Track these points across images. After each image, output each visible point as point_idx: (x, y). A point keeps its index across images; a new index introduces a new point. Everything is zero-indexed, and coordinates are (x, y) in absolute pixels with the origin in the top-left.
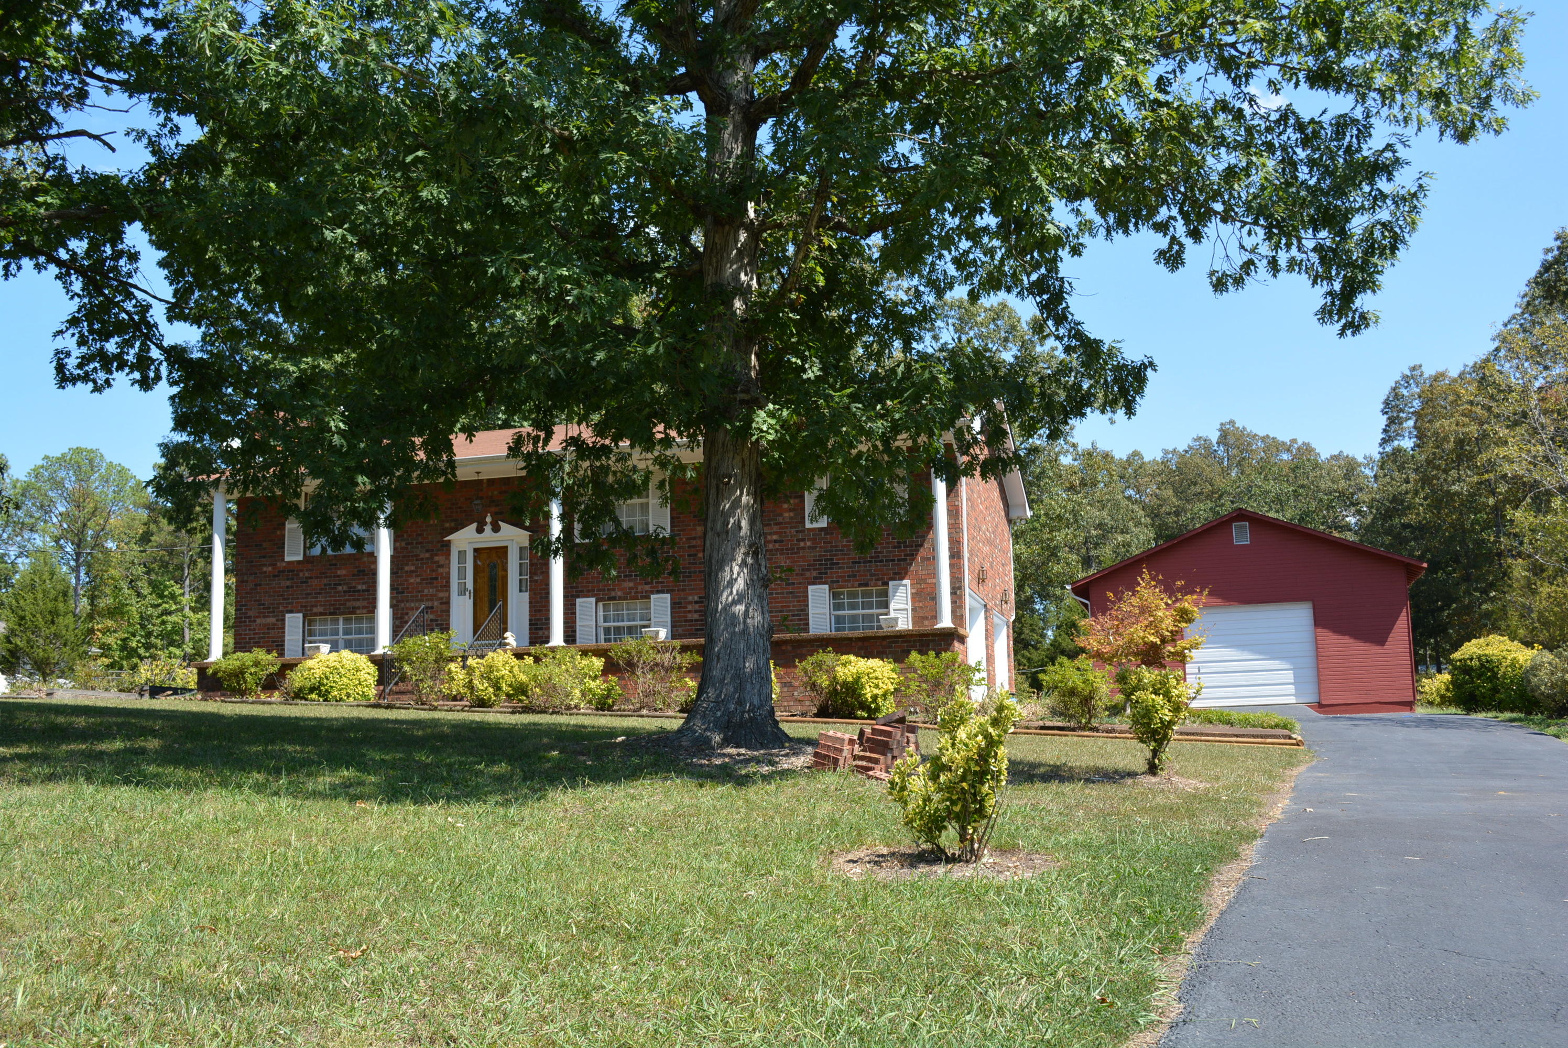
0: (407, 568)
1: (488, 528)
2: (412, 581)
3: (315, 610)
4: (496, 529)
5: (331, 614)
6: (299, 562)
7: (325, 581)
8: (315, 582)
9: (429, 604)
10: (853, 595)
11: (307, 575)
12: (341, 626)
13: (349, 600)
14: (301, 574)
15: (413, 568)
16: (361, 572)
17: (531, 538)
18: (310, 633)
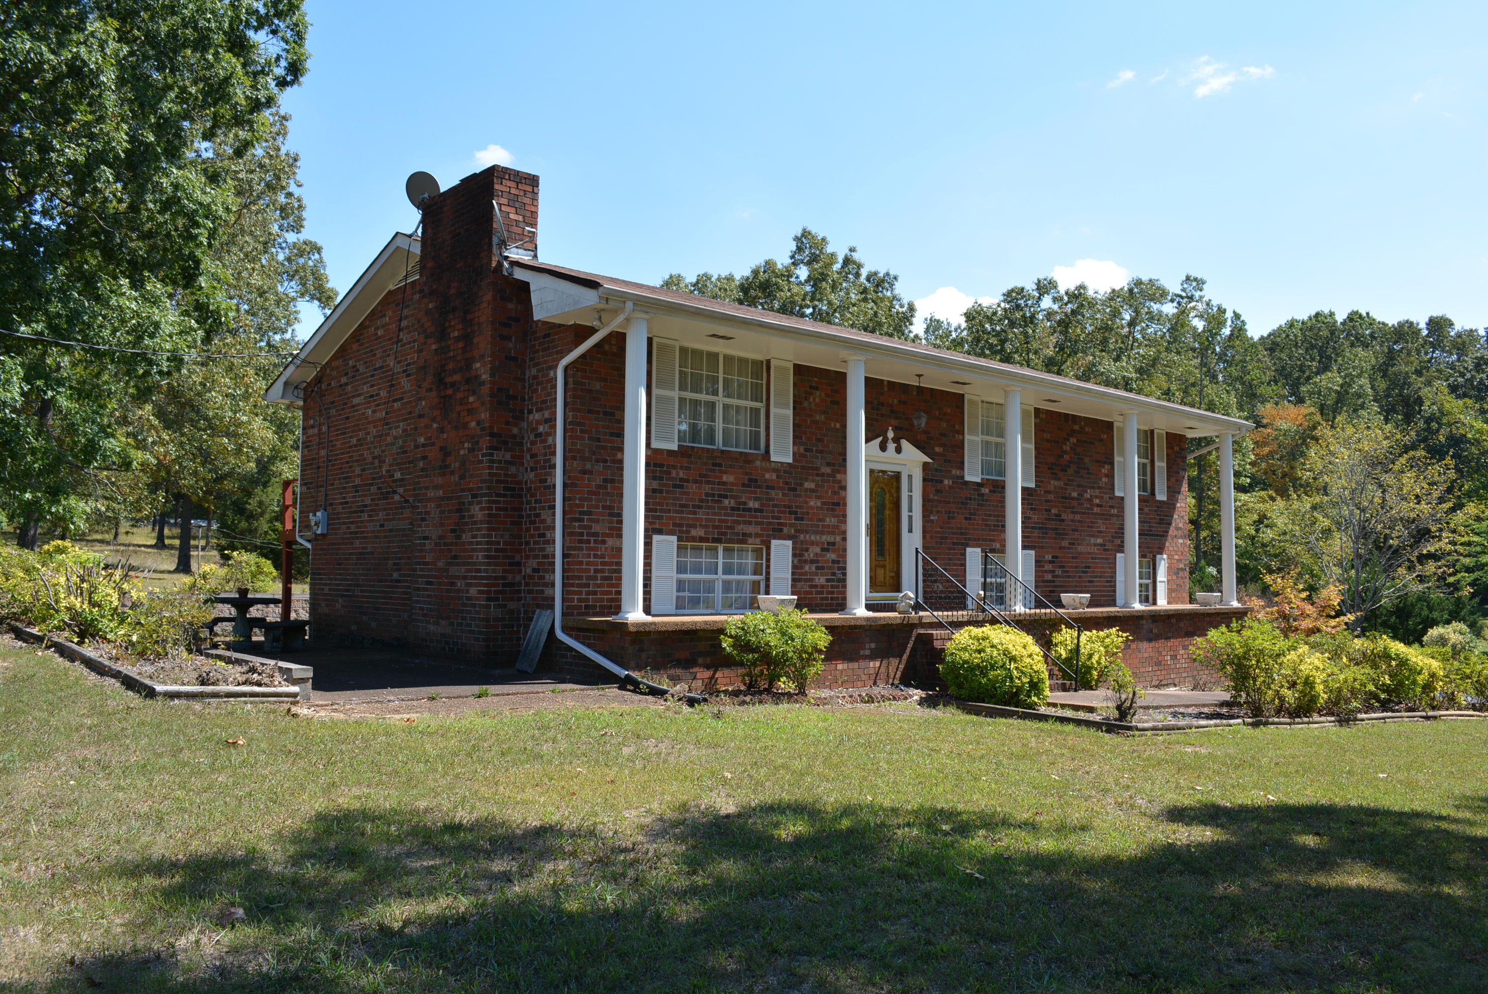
0: (807, 485)
1: (891, 446)
2: (812, 503)
3: (694, 532)
4: (899, 450)
5: (715, 540)
6: (670, 453)
7: (707, 488)
8: (693, 488)
9: (830, 539)
10: (1142, 565)
11: (682, 474)
12: (720, 561)
13: (738, 522)
14: (674, 473)
15: (813, 486)
16: (753, 483)
17: (925, 466)
18: (681, 569)
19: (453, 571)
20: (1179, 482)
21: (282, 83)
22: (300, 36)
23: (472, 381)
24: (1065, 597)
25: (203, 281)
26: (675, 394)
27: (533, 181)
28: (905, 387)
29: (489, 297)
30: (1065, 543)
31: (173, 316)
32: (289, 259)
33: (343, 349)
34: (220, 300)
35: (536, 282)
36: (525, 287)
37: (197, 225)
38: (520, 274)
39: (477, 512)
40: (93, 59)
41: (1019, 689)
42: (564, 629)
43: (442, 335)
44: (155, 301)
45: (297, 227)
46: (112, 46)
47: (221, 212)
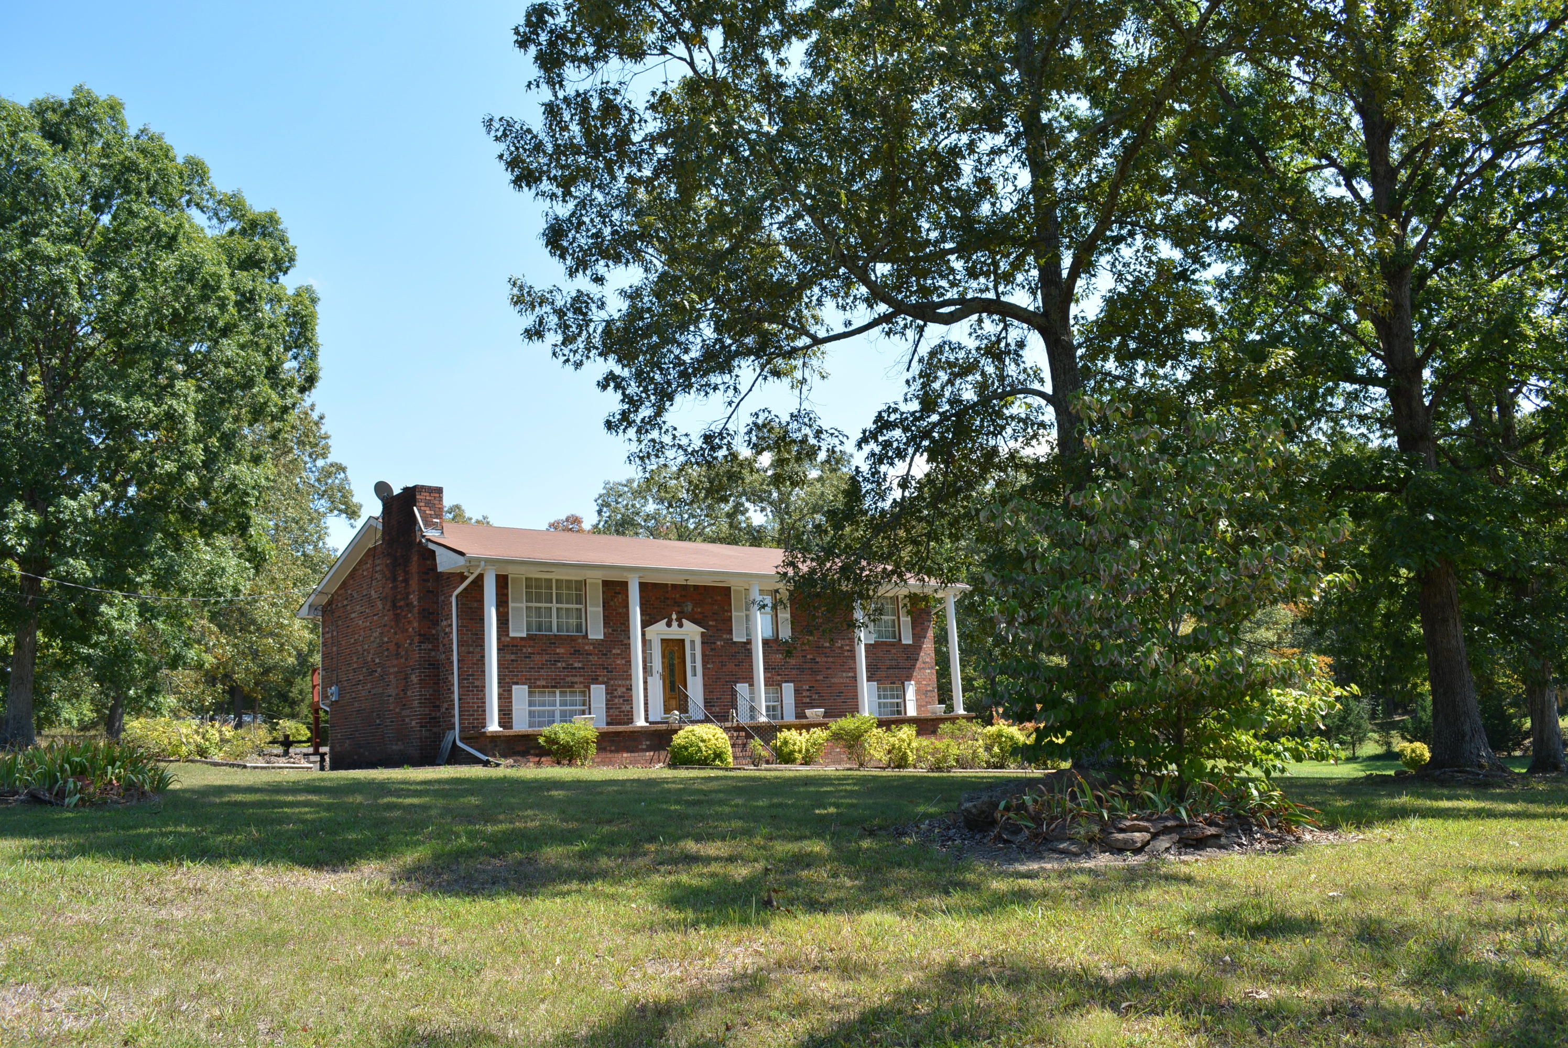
0: (612, 651)
1: (675, 624)
2: (619, 662)
3: (538, 683)
4: (681, 625)
5: (553, 687)
6: (522, 638)
7: (546, 657)
8: (537, 658)
10: (892, 690)
11: (529, 650)
12: (558, 698)
13: (568, 676)
14: (524, 650)
15: (619, 651)
16: (577, 652)
17: (703, 634)
18: (531, 704)
19: (404, 713)
20: (925, 630)
21: (302, 390)
22: (313, 356)
23: (409, 605)
24: (808, 712)
25: (252, 531)
26: (524, 605)
27: (439, 490)
28: (685, 587)
29: (415, 558)
30: (820, 677)
31: (234, 562)
32: (318, 480)
33: (344, 583)
34: (264, 543)
35: (439, 551)
36: (433, 552)
37: (248, 495)
38: (431, 546)
39: (414, 679)
40: (180, 407)
41: (706, 758)
42: (461, 739)
43: (394, 579)
44: (223, 553)
45: (324, 456)
46: (192, 394)
47: (263, 482)
